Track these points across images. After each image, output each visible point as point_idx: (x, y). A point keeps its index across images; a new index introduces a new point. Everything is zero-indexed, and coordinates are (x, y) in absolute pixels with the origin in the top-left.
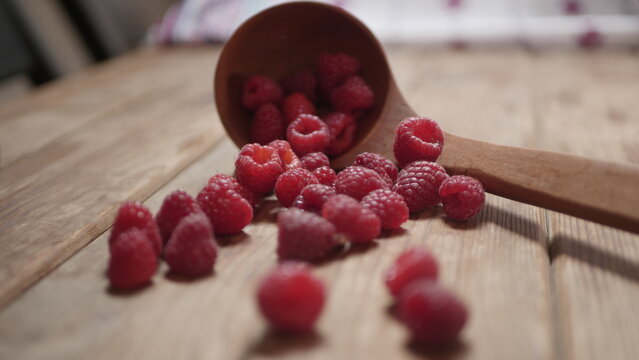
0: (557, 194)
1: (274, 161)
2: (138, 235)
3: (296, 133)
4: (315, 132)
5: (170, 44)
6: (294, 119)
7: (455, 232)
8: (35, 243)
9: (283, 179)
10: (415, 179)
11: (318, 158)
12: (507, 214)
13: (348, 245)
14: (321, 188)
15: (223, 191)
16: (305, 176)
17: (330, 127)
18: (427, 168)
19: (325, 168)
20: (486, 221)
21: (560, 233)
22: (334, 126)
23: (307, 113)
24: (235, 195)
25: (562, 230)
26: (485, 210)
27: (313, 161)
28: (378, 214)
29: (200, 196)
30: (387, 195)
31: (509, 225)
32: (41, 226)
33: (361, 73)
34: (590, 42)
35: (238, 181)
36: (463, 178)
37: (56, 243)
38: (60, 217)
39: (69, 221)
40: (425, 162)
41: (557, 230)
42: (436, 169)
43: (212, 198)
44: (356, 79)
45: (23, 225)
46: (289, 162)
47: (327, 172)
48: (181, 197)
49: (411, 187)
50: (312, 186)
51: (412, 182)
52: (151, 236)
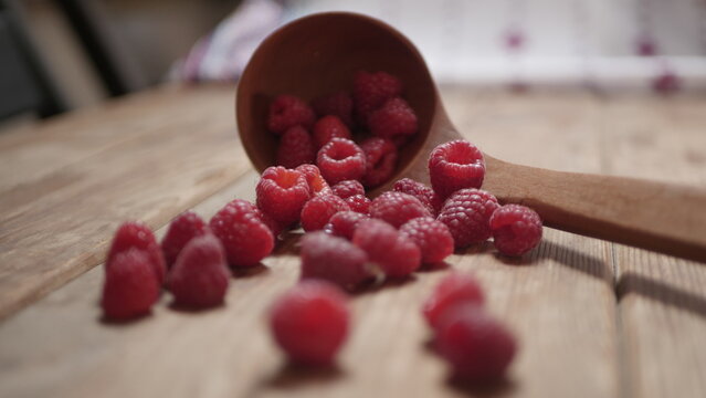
0: (625, 222)
1: (302, 185)
2: (136, 257)
3: (327, 158)
4: (350, 158)
5: (197, 82)
6: (326, 143)
7: (507, 268)
8: (22, 271)
9: (310, 206)
10: (461, 208)
11: (351, 186)
12: (567, 251)
13: (381, 276)
14: (353, 216)
15: (239, 216)
16: (336, 203)
17: (367, 153)
18: (476, 197)
19: (359, 196)
20: (544, 257)
21: (628, 272)
22: (372, 153)
23: (341, 137)
24: (254, 220)
25: (631, 268)
26: (542, 246)
27: (346, 189)
28: (418, 243)
29: (214, 221)
30: (429, 224)
31: (569, 261)
32: (31, 254)
33: (403, 95)
34: (666, 86)
35: (259, 208)
36: (518, 207)
37: (45, 271)
38: (54, 246)
39: (64, 250)
40: (473, 190)
41: (626, 269)
42: (487, 198)
43: (228, 224)
44: (397, 100)
45: (10, 253)
46: (319, 190)
47: (361, 201)
48: (191, 218)
49: (457, 217)
50: (343, 213)
51: (458, 211)
52: (153, 260)
